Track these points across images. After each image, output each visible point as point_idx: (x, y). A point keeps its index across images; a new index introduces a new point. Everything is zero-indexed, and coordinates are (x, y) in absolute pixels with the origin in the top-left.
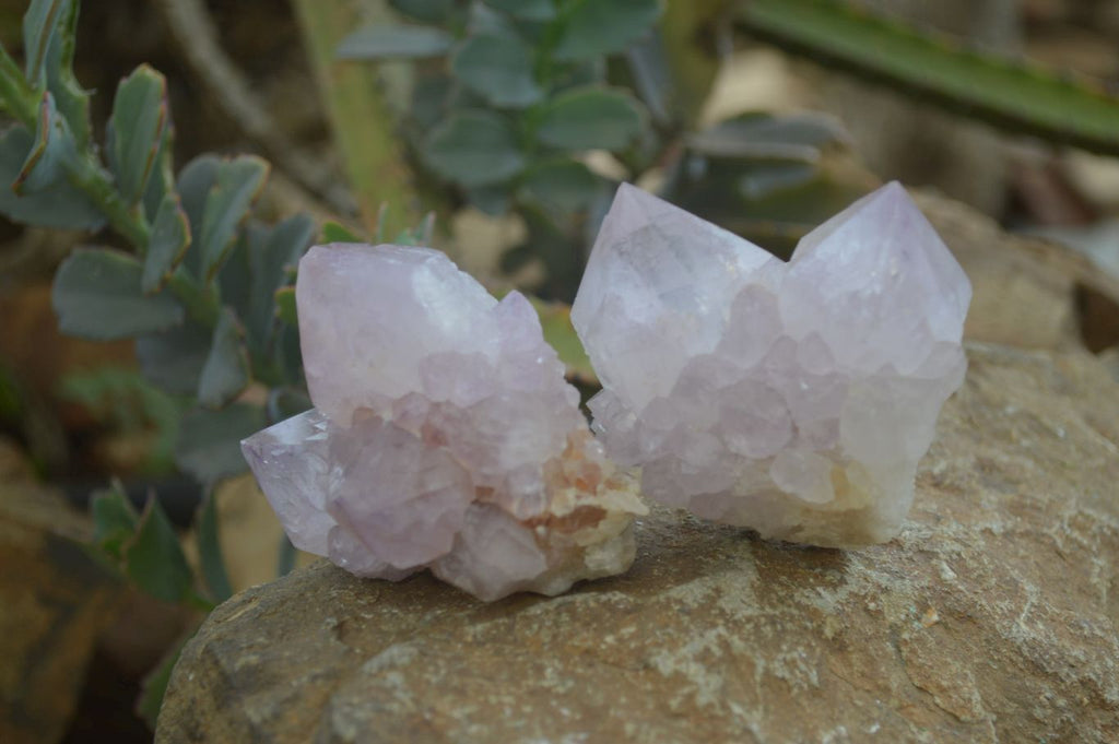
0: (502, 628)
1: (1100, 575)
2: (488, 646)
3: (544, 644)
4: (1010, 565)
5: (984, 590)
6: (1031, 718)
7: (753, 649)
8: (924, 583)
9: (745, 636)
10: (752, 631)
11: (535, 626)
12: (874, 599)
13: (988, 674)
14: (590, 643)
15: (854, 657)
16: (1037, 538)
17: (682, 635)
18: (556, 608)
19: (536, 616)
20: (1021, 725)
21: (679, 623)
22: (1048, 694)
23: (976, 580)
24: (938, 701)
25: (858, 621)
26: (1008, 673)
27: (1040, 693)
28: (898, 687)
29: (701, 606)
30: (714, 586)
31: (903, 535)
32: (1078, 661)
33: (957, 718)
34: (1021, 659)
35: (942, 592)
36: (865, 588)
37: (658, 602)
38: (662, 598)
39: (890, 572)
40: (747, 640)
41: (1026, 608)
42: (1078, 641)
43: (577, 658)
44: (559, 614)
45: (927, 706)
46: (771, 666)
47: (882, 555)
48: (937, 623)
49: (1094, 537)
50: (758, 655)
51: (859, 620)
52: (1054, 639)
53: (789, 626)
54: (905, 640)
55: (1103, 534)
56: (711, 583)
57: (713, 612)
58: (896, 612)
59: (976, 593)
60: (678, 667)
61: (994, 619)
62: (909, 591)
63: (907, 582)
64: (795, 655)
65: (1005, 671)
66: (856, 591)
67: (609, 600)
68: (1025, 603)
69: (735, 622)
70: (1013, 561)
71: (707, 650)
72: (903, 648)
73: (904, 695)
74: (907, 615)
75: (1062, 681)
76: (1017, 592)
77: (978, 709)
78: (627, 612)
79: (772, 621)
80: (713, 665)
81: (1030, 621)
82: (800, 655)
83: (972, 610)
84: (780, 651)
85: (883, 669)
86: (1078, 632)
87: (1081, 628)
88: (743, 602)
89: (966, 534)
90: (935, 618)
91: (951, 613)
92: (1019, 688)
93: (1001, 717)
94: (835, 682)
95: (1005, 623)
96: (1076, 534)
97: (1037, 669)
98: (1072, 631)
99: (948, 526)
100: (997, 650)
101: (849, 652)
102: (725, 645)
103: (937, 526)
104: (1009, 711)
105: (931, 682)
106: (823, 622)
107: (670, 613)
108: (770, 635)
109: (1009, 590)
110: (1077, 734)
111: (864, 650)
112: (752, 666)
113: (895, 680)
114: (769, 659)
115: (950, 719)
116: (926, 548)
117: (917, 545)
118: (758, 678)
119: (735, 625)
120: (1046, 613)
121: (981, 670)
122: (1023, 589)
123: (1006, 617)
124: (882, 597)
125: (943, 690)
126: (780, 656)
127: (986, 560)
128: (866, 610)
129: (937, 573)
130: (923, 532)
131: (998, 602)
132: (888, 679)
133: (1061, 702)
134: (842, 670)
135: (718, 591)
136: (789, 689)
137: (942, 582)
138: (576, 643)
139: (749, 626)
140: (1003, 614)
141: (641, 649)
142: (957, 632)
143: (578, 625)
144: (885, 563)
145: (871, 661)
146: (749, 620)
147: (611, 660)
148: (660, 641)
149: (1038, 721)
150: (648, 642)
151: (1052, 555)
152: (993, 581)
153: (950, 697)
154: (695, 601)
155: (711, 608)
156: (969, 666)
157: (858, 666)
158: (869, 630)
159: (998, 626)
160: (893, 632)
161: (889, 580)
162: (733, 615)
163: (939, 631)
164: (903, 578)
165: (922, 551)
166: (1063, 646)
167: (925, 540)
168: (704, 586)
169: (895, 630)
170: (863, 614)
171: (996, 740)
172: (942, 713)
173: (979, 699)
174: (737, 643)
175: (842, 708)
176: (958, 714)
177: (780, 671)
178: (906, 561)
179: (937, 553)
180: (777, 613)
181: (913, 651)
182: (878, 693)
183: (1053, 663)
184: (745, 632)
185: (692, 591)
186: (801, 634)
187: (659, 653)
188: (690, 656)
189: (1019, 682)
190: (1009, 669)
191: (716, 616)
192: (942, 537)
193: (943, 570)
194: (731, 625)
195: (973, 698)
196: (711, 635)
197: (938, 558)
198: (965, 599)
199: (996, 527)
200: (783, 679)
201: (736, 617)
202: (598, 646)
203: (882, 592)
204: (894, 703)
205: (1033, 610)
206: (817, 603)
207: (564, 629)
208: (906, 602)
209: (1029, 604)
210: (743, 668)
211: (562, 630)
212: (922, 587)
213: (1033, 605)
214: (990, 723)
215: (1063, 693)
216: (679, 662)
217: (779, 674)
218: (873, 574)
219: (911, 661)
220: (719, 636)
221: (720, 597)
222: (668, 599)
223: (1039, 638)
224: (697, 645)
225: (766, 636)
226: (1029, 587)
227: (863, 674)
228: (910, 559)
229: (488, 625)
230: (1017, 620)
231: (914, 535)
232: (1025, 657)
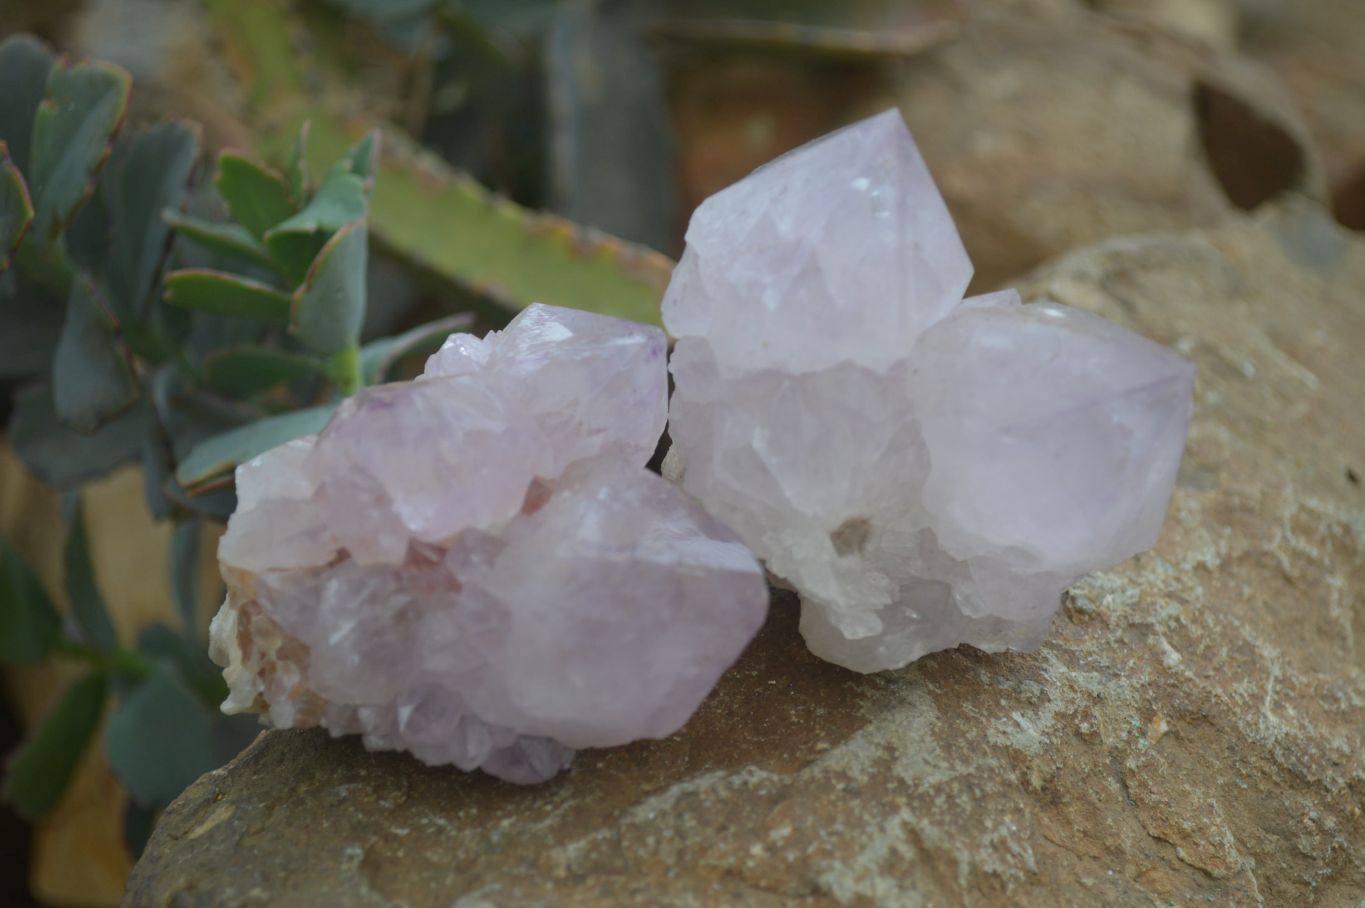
0: (604, 848)
1: (1340, 603)
2: (590, 881)
3: (668, 869)
4: (1238, 618)
5: (1215, 669)
6: (1295, 852)
7: (951, 836)
8: (1145, 678)
9: (938, 818)
10: (945, 807)
11: (651, 840)
12: (1086, 716)
13: (1236, 798)
14: (731, 861)
15: (1073, 811)
16: (1256, 558)
17: (856, 833)
18: (676, 806)
19: (648, 823)
20: (1284, 865)
21: (849, 812)
22: (1313, 814)
23: (1204, 657)
24: (1182, 853)
25: (1069, 753)
26: (1262, 792)
27: (1303, 814)
28: (1132, 846)
29: (872, 777)
30: (883, 742)
31: (1105, 603)
32: (1342, 755)
33: (1207, 874)
34: (1275, 768)
35: (1167, 685)
36: (1072, 701)
37: (813, 779)
38: (816, 771)
39: (1100, 669)
40: (940, 823)
41: (1270, 686)
42: (1336, 721)
43: (716, 886)
44: (680, 816)
45: (1170, 864)
46: (978, 858)
47: (1084, 641)
48: (1166, 734)
49: (1323, 542)
50: (959, 845)
51: (1073, 753)
52: (1310, 728)
53: (990, 787)
54: (1131, 770)
55: (1333, 536)
56: (879, 738)
57: (891, 786)
58: (1115, 730)
59: (1207, 677)
60: (860, 888)
61: (1234, 713)
62: (1128, 695)
63: (1124, 681)
64: (1004, 832)
65: (1258, 790)
66: (1063, 710)
67: (746, 783)
68: (1268, 678)
69: (921, 797)
70: (1240, 610)
71: (894, 851)
72: (1130, 783)
73: (1142, 856)
74: (1129, 732)
75: (1327, 790)
76: (1254, 663)
77: (1233, 856)
78: (773, 801)
79: (968, 783)
80: (905, 875)
81: (1278, 707)
82: (1009, 829)
83: (1207, 706)
84: (984, 830)
85: (1109, 821)
86: (1334, 708)
87: (1336, 700)
88: (927, 762)
89: (1178, 580)
90: (1164, 727)
91: (1180, 715)
92: (1277, 813)
93: (1260, 859)
94: (1055, 854)
95: (1249, 717)
96: (1302, 544)
97: (1296, 779)
98: (1326, 707)
99: (1154, 571)
100: (1244, 761)
101: (1064, 804)
102: (914, 836)
103: (1139, 575)
104: (1269, 848)
105: (1171, 826)
106: (1028, 768)
107: (833, 797)
108: (968, 808)
109: (1245, 662)
110: (1351, 861)
111: (1082, 797)
112: (953, 863)
113: (1128, 833)
114: (974, 846)
115: (1199, 877)
116: (1137, 619)
117: (1126, 617)
118: (963, 882)
119: (923, 803)
120: (1293, 688)
121: (1228, 793)
122: (1261, 656)
123: (1250, 707)
124: (1096, 711)
125: (1185, 836)
126: (986, 839)
127: (1210, 619)
128: (1078, 734)
129: (1157, 657)
130: (1129, 592)
131: (1235, 685)
132: (1118, 835)
133: (1330, 822)
134: (1058, 833)
135: (890, 749)
136: (1003, 887)
137: (1164, 671)
138: (713, 861)
139: (940, 801)
140: (1245, 703)
141: (805, 862)
142: (1191, 741)
143: (709, 831)
144: (1090, 654)
145: (1093, 813)
146: (939, 789)
147: (763, 883)
148: (828, 847)
149: (1305, 856)
150: (811, 849)
151: (1278, 583)
152: (1224, 652)
153: (1196, 844)
154: (863, 771)
155: (886, 781)
156: (1212, 791)
157: (1080, 823)
158: (1085, 764)
159: (1241, 724)
160: (1114, 760)
161: (1100, 683)
162: (916, 786)
163: (1170, 744)
164: (1116, 676)
165: (1132, 626)
166: (1322, 737)
167: (1135, 606)
168: (871, 743)
169: (1118, 756)
170: (1074, 740)
171: (1260, 898)
172: (1188, 871)
173: (1232, 839)
174: (930, 831)
175: (1068, 896)
176: (1209, 868)
177: (990, 863)
178: (1116, 646)
179: (1152, 625)
180: (972, 770)
181: (1143, 785)
182: (1107, 859)
183: (1314, 767)
184: (934, 810)
185: (856, 756)
186: (1005, 796)
187: (830, 868)
188: (873, 867)
189: (1275, 803)
190: (1262, 787)
191: (894, 791)
192: (1152, 596)
193: (1164, 653)
194: (916, 803)
195: (1225, 841)
196: (894, 825)
197: (1156, 634)
198: (1195, 691)
199: (1211, 559)
200: (995, 874)
201: (921, 790)
202: (744, 863)
203: (1095, 704)
204: (1131, 870)
205: (1278, 688)
206: (1018, 741)
207: (693, 841)
208: (1126, 713)
209: (1272, 679)
210: (942, 868)
211: (689, 842)
212: (1143, 685)
213: (1277, 680)
214: (1250, 873)
215: (1330, 808)
216: (859, 879)
217: (988, 868)
218: (1080, 677)
219: (1142, 800)
220: (905, 824)
221: (895, 759)
222: (826, 771)
223: (1293, 731)
224: (879, 848)
225: (964, 810)
226: (1268, 652)
227: (1085, 833)
228: (1120, 641)
229: (583, 843)
230: (1263, 710)
231: (1119, 600)
232: (1280, 766)
